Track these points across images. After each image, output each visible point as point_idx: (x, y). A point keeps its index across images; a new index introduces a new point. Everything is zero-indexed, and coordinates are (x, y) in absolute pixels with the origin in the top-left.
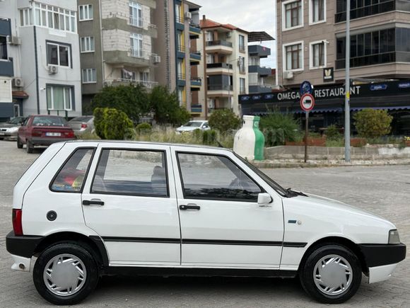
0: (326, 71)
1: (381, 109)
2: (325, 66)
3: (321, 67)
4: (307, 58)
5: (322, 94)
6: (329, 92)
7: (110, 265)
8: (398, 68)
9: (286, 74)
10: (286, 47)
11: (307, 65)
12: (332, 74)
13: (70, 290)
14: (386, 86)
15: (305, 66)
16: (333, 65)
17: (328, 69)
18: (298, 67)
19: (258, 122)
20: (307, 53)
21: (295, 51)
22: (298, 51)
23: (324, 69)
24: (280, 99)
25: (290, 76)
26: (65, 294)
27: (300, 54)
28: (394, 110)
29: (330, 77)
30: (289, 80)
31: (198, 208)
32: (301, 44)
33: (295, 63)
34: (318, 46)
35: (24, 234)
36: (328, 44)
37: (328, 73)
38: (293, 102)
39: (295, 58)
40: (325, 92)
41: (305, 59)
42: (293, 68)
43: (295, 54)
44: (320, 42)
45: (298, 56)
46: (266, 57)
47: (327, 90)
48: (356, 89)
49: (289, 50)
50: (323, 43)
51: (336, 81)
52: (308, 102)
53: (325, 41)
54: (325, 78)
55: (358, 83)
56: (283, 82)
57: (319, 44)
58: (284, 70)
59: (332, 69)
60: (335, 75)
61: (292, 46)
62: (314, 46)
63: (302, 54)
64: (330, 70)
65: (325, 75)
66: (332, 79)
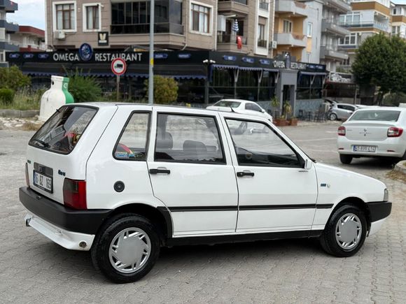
0: (101, 35)
1: (167, 77)
2: (100, 30)
3: (96, 30)
4: (80, 20)
5: (103, 58)
6: (111, 56)
7: (173, 236)
8: (171, 38)
9: (58, 33)
10: (57, 6)
11: (80, 27)
12: (107, 39)
13: (135, 266)
14: (167, 55)
15: (78, 27)
16: (109, 30)
17: (103, 33)
18: (70, 28)
19: (67, 84)
20: (80, 14)
21: (66, 11)
22: (69, 11)
23: (99, 33)
24: (56, 60)
25: (62, 36)
26: (130, 270)
27: (72, 15)
28: (186, 79)
29: (105, 41)
30: (60, 40)
31: (252, 175)
32: (73, 4)
33: (66, 23)
34: (91, 8)
35: (88, 208)
36: (102, 8)
37: (103, 37)
38: (71, 64)
39: (67, 18)
40: (107, 56)
41: (77, 20)
42: (64, 28)
43: (67, 14)
44: (95, 4)
45: (70, 17)
46: (13, 12)
47: (109, 54)
48: (138, 56)
49: (60, 8)
50: (97, 7)
51: (111, 46)
52: (119, 66)
53: (100, 4)
54: (100, 42)
55: (139, 50)
56: (53, 42)
57: (93, 7)
58: (55, 29)
59: (107, 33)
60: (110, 39)
61: (63, 5)
62: (87, 7)
63: (74, 15)
64: (105, 35)
65: (99, 39)
66: (107, 44)
